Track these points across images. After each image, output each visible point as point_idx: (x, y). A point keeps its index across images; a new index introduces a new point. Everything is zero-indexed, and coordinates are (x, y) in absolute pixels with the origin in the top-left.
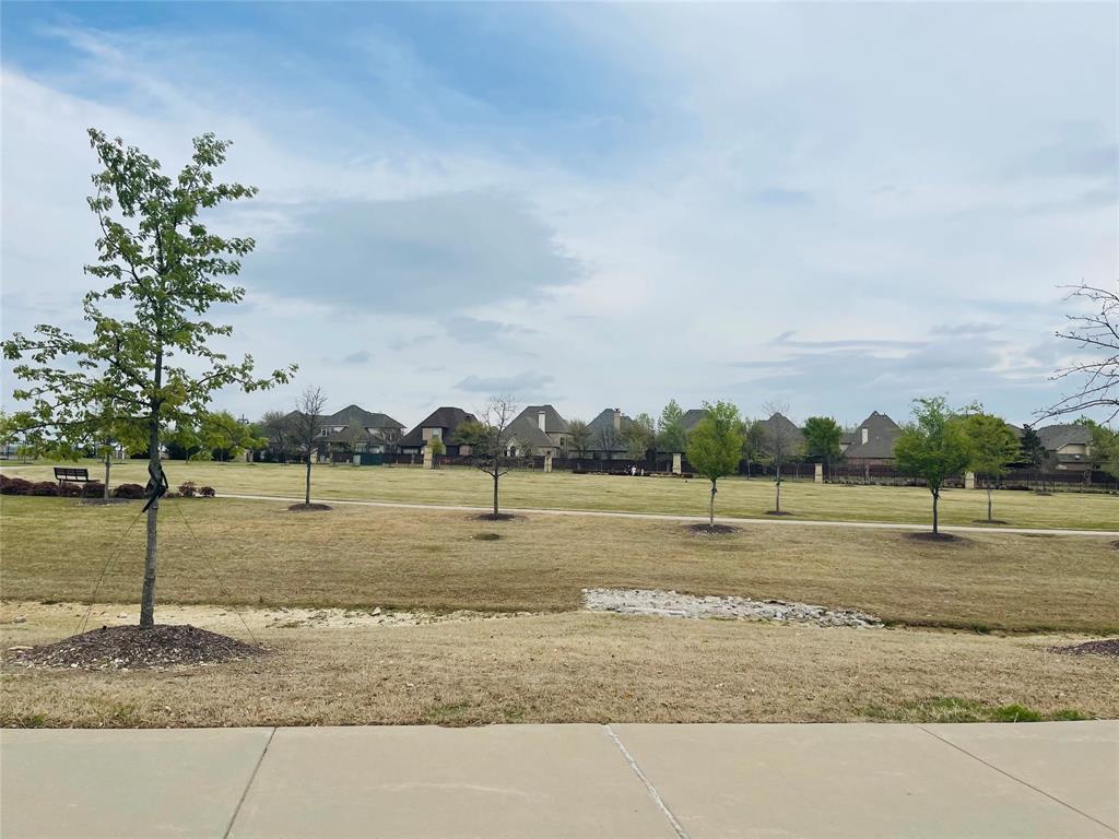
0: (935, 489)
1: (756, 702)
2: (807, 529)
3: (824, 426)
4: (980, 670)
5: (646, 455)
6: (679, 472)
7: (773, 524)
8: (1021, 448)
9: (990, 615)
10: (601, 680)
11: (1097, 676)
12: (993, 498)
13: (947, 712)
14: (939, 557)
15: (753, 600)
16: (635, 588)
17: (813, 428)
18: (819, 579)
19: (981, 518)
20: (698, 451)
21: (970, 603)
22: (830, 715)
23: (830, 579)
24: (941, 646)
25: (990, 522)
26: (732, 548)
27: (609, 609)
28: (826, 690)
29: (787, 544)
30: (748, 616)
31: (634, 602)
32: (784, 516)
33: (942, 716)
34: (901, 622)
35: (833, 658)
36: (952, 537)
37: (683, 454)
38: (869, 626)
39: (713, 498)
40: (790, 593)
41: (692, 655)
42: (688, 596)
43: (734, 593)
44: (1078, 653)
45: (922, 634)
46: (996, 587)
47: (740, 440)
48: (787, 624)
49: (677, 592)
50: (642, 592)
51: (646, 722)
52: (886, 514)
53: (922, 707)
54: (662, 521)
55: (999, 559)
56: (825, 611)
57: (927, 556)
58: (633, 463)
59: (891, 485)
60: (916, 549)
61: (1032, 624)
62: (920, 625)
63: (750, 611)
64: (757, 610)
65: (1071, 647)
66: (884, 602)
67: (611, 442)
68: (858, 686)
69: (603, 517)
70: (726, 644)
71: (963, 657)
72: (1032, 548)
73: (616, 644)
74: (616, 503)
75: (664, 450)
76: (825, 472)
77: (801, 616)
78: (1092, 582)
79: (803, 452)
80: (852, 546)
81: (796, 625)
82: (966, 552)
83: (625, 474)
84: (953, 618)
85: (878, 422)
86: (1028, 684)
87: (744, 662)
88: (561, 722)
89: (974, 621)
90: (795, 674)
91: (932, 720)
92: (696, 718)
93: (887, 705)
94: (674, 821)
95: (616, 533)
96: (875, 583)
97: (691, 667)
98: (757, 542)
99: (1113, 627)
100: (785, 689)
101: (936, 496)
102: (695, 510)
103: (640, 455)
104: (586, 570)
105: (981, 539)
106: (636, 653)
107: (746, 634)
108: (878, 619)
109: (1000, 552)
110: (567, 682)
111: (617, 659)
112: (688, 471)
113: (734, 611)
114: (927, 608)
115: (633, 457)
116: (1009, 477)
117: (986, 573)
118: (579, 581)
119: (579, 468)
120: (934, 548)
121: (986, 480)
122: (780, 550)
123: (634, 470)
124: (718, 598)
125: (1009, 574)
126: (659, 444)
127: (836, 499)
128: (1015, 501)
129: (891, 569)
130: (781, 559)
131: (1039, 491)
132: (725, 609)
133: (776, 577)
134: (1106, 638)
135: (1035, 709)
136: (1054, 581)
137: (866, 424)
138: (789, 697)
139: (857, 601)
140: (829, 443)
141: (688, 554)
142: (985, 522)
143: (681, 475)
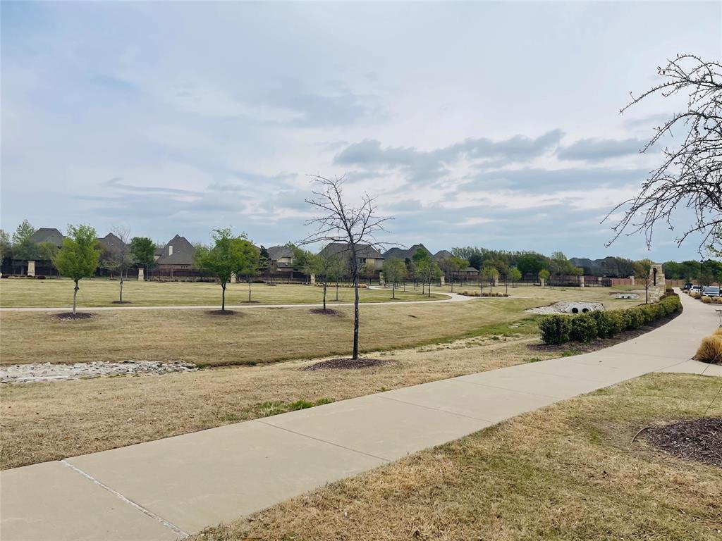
0: (223, 283)
1: (160, 425)
2: (144, 312)
3: (145, 243)
4: (274, 385)
5: (3, 262)
6: (33, 275)
7: (120, 310)
9: (255, 355)
10: (39, 431)
11: (328, 380)
12: (252, 288)
13: (268, 410)
14: (226, 324)
15: (111, 362)
16: (16, 363)
17: (137, 245)
18: (155, 344)
19: (246, 300)
20: (64, 260)
21: (244, 350)
22: (208, 424)
23: (163, 343)
25: (250, 302)
26: (91, 328)
28: (199, 410)
29: (131, 323)
30: (109, 373)
31: (16, 374)
32: (127, 304)
33: (266, 413)
34: (208, 365)
36: (232, 311)
37: (37, 262)
38: (189, 370)
39: (75, 294)
40: (137, 355)
42: (61, 365)
43: (96, 359)
44: (314, 369)
46: (257, 339)
48: (137, 375)
49: (51, 364)
50: (21, 366)
51: (91, 452)
52: (191, 300)
53: (254, 410)
54: (31, 312)
55: (257, 323)
56: (162, 364)
57: (219, 324)
59: (188, 281)
60: (213, 321)
61: (276, 357)
62: (219, 365)
63: (109, 370)
64: (115, 369)
65: (310, 367)
66: (197, 354)
68: (216, 404)
70: (117, 393)
71: (260, 379)
72: (273, 315)
75: (19, 258)
76: (145, 274)
77: (146, 369)
78: (303, 332)
80: (174, 321)
81: (143, 375)
82: (240, 320)
84: (236, 359)
85: (179, 242)
86: (299, 389)
87: (138, 402)
88: (25, 465)
89: (247, 359)
90: (175, 404)
91: (262, 416)
92: (125, 443)
93: (235, 413)
94: (141, 509)
96: (191, 343)
97: (103, 412)
98: (109, 323)
99: (314, 354)
100: (174, 414)
101: (224, 288)
102: (56, 302)
105: (247, 312)
106: (53, 409)
108: (194, 365)
109: (257, 319)
111: (43, 415)
112: (42, 273)
113: (98, 371)
114: (222, 355)
116: (259, 276)
117: (251, 331)
120: (223, 319)
122: (127, 327)
124: (85, 364)
125: (263, 331)
126: (16, 253)
127: (157, 291)
128: (259, 290)
129: (200, 334)
130: (129, 333)
131: (268, 283)
132: (90, 371)
133: (126, 345)
134: (324, 360)
135: (307, 401)
136: (285, 333)
137: (171, 243)
138: (179, 418)
139: (180, 355)
140: (147, 255)
141: (57, 335)
142: (247, 302)
143: (35, 277)
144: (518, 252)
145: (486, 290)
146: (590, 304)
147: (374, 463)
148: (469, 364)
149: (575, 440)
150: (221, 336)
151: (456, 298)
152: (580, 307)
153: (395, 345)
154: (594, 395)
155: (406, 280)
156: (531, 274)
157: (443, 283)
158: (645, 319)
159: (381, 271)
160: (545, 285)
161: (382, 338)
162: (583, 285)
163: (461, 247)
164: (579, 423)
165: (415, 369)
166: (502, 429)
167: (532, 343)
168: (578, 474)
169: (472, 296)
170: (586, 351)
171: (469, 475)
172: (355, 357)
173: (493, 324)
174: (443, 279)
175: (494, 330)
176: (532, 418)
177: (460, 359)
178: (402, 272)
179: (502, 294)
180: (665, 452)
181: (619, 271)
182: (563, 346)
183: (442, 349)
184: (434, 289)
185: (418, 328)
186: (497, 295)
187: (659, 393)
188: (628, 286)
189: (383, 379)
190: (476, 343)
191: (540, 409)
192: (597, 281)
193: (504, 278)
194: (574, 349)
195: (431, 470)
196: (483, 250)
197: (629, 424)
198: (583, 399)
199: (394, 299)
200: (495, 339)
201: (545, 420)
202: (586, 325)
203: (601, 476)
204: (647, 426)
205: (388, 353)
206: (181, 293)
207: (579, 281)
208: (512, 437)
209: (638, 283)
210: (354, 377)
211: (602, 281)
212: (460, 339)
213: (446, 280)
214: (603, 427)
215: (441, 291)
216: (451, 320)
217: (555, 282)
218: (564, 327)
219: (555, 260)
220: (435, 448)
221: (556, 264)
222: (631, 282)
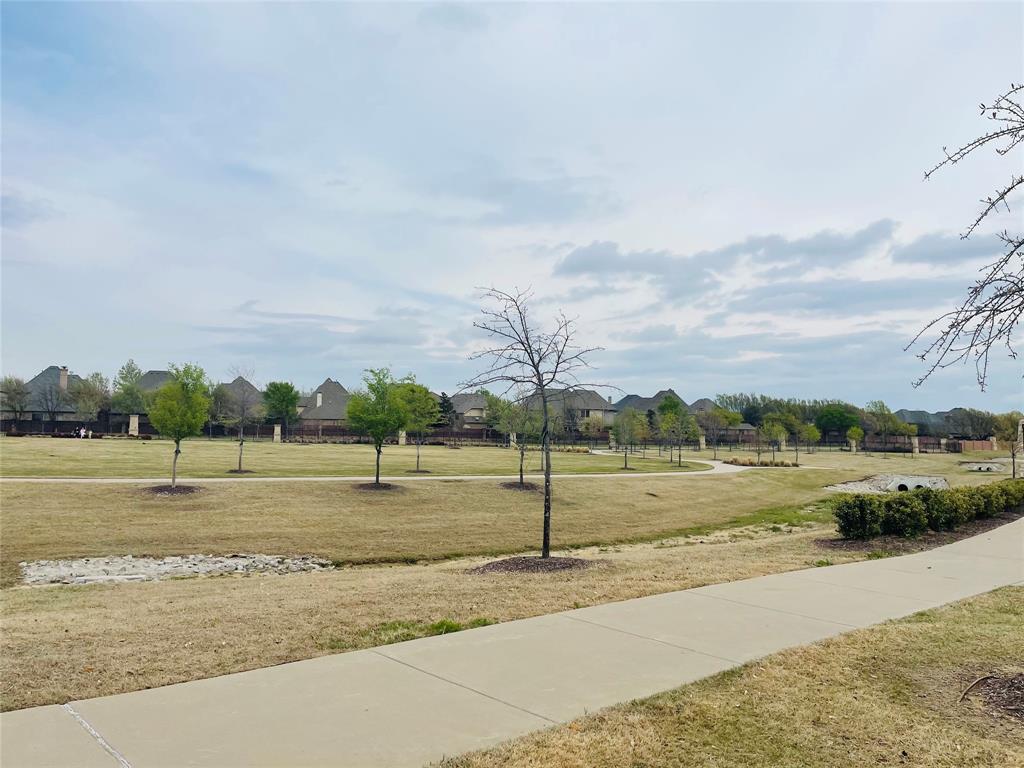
0: (378, 445)
1: (227, 654)
2: (268, 485)
3: (285, 390)
4: (416, 595)
5: (99, 417)
6: (136, 433)
7: (235, 482)
8: (440, 412)
9: (417, 548)
10: (55, 657)
11: (498, 589)
12: (420, 452)
13: (393, 634)
14: (378, 503)
15: (215, 556)
16: (86, 556)
17: (273, 392)
18: (278, 530)
19: (413, 469)
20: (162, 412)
21: (402, 540)
22: (298, 654)
23: (289, 529)
24: (385, 580)
25: (418, 472)
26: (195, 508)
27: (53, 582)
28: (293, 632)
29: (248, 500)
30: (210, 572)
31: (83, 571)
32: (246, 474)
33: (389, 638)
34: (349, 562)
35: (296, 602)
36: (390, 485)
37: (142, 416)
38: (321, 569)
39: (175, 459)
40: (250, 546)
41: (156, 618)
42: (146, 560)
43: (196, 551)
44: (483, 572)
45: (366, 570)
46: (422, 525)
47: (206, 403)
48: (248, 576)
49: (134, 557)
50: (92, 560)
51: (112, 693)
53: (373, 633)
54: (117, 484)
55: (424, 502)
56: (284, 560)
57: (370, 503)
58: (81, 425)
59: (340, 443)
60: (362, 498)
61: (446, 552)
62: (364, 563)
63: (212, 567)
64: (219, 565)
65: (478, 568)
66: (334, 546)
67: (55, 402)
68: (321, 623)
69: (47, 484)
70: (193, 602)
71: (401, 585)
72: (447, 491)
73: (68, 618)
74: (64, 468)
75: (120, 411)
76: (283, 433)
77: (261, 566)
78: (488, 515)
79: (265, 413)
80: (308, 498)
81: (256, 576)
82: (400, 498)
83: (72, 437)
84: (389, 554)
85: (331, 388)
86: (450, 602)
87: (213, 617)
88: (10, 710)
89: (405, 555)
90: (263, 622)
91: (382, 643)
92: (166, 681)
93: (344, 637)
95: (61, 501)
96: (328, 530)
97: (157, 630)
98: (219, 500)
99: (502, 549)
100: (255, 637)
101: (379, 452)
102: (155, 471)
103: (90, 416)
104: (25, 542)
105: (412, 486)
106: (93, 623)
107: (211, 590)
108: (330, 562)
109: (424, 496)
110: (14, 666)
111: (72, 633)
112: (147, 431)
113: (195, 569)
114: (370, 548)
115: (82, 419)
116: (433, 435)
117: (414, 514)
118: (18, 554)
119: (14, 430)
120: (376, 496)
121: (415, 438)
122: (242, 506)
123: (83, 432)
124: (179, 558)
125: (431, 513)
126: (114, 405)
127: (293, 456)
128: (431, 454)
129: (341, 517)
130: (243, 515)
131: (451, 445)
132: (186, 568)
133: (238, 532)
134: (500, 559)
135: (456, 621)
136: (463, 517)
137: (320, 390)
138: (258, 643)
139: (311, 547)
140: (287, 407)
141: (145, 516)
142: (414, 472)
143: (137, 437)
144: (815, 402)
145: (766, 457)
146: (927, 479)
147: (529, 726)
148: (718, 568)
149: (866, 696)
150: (373, 521)
151: (720, 468)
152: (911, 484)
153: (623, 537)
154: (909, 622)
155: (646, 442)
156: (836, 434)
157: (703, 446)
158: (1007, 501)
159: (611, 428)
160: (857, 451)
161: (602, 527)
162: (917, 450)
163: (730, 394)
164: (876, 668)
165: (633, 574)
166: (749, 675)
167: (823, 537)
168: (861, 755)
169: (744, 465)
170: (907, 551)
171: (678, 751)
172: (546, 555)
173: (773, 507)
174: (703, 440)
175: (774, 517)
176: (801, 657)
177: (708, 560)
178: (641, 429)
179: (790, 463)
180: (1013, 719)
181: (974, 429)
182: (873, 542)
183: (693, 544)
184: (687, 454)
185: (660, 512)
186: (782, 464)
187: (1014, 619)
188: (988, 452)
189: (581, 590)
190: (745, 536)
191: (816, 644)
192: (939, 444)
193: (794, 439)
194: (889, 546)
195: (617, 741)
196: (763, 398)
197: (959, 670)
198: (890, 628)
199: (626, 469)
200: (775, 529)
201: (821, 662)
202: (908, 510)
203: (899, 760)
204: (988, 675)
205: (610, 548)
206: (324, 460)
207: (911, 444)
208: (762, 690)
209: (1003, 448)
210: (538, 586)
211: (947, 445)
212: (721, 530)
213: (709, 443)
214: (916, 676)
215: (701, 457)
216: (710, 500)
217: (873, 446)
218: (872, 512)
219: (873, 414)
220: (634, 703)
221: (875, 419)
222: (992, 445)
